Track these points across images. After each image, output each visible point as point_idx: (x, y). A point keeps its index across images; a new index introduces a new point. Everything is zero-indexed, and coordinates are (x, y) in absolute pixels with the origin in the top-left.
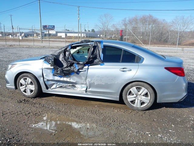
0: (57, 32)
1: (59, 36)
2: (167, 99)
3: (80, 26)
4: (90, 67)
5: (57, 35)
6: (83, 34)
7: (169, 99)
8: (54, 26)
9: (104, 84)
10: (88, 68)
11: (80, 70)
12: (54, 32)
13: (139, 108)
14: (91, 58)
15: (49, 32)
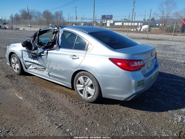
0: (114, 22)
1: (116, 25)
2: (111, 95)
3: (134, 15)
4: (49, 51)
5: (114, 24)
6: (139, 23)
7: (113, 95)
8: (112, 16)
9: (59, 70)
10: (47, 53)
11: (42, 54)
12: (112, 21)
13: (86, 99)
14: (50, 43)
15: (107, 22)
